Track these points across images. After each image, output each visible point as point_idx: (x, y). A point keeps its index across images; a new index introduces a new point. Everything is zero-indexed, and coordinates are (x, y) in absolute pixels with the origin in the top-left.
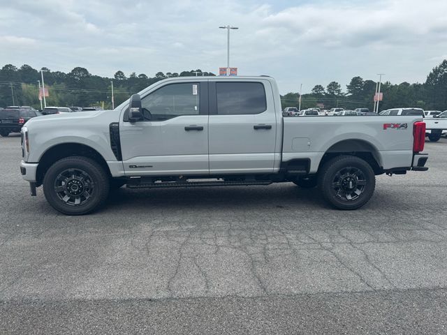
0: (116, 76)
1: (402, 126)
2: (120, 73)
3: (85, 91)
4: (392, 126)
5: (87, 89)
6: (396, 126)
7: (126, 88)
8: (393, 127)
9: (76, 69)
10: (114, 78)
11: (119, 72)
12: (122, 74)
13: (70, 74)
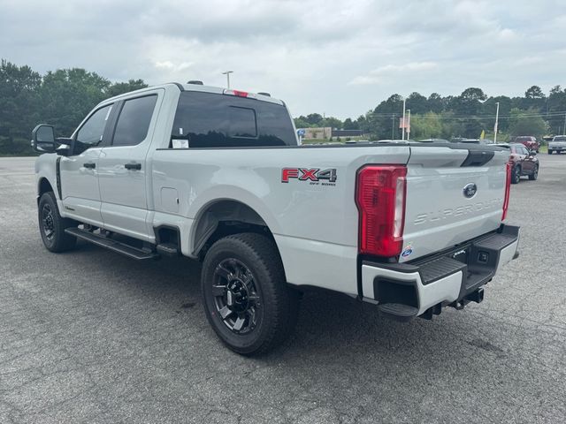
0: (527, 94)
1: (324, 176)
2: (535, 89)
3: (474, 117)
4: (300, 174)
5: (478, 115)
6: (309, 175)
7: (539, 110)
8: (304, 179)
9: (467, 91)
10: (524, 96)
11: (534, 87)
12: (538, 89)
13: (459, 98)
